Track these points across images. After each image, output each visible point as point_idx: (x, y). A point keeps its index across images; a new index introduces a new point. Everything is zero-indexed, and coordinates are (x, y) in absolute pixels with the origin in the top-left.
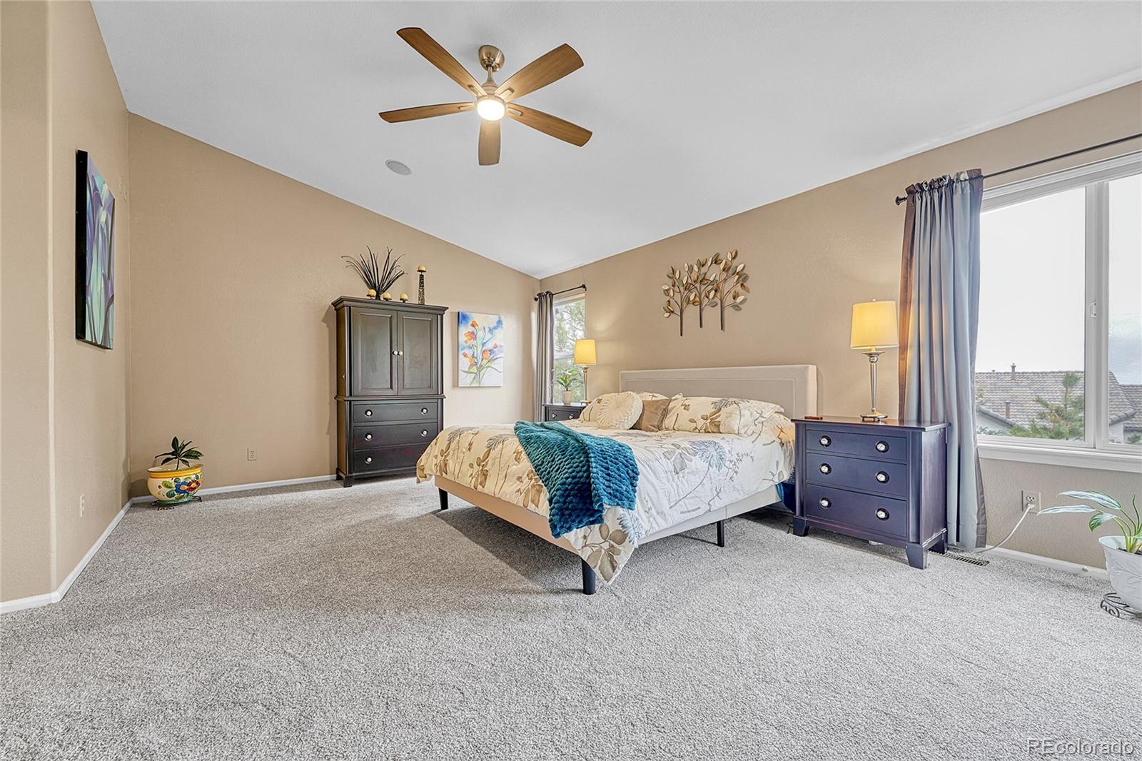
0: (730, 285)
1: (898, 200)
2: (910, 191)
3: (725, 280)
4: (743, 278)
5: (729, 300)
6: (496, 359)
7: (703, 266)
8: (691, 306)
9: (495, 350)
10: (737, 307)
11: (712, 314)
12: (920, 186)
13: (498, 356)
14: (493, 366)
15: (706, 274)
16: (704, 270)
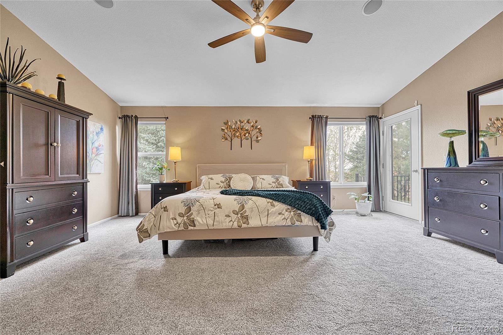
0: (254, 132)
1: (310, 118)
2: (313, 116)
3: (253, 130)
4: (260, 131)
5: (254, 138)
6: (100, 154)
7: (242, 123)
8: (236, 138)
9: (99, 148)
10: (258, 141)
11: (246, 143)
12: (316, 115)
13: (101, 152)
14: (98, 159)
15: (243, 126)
16: (242, 124)
